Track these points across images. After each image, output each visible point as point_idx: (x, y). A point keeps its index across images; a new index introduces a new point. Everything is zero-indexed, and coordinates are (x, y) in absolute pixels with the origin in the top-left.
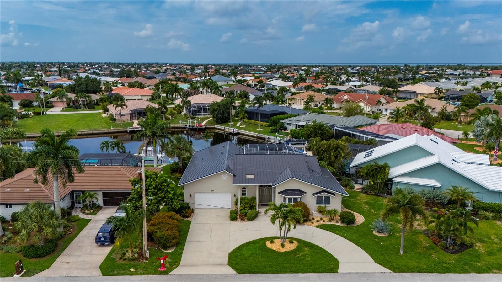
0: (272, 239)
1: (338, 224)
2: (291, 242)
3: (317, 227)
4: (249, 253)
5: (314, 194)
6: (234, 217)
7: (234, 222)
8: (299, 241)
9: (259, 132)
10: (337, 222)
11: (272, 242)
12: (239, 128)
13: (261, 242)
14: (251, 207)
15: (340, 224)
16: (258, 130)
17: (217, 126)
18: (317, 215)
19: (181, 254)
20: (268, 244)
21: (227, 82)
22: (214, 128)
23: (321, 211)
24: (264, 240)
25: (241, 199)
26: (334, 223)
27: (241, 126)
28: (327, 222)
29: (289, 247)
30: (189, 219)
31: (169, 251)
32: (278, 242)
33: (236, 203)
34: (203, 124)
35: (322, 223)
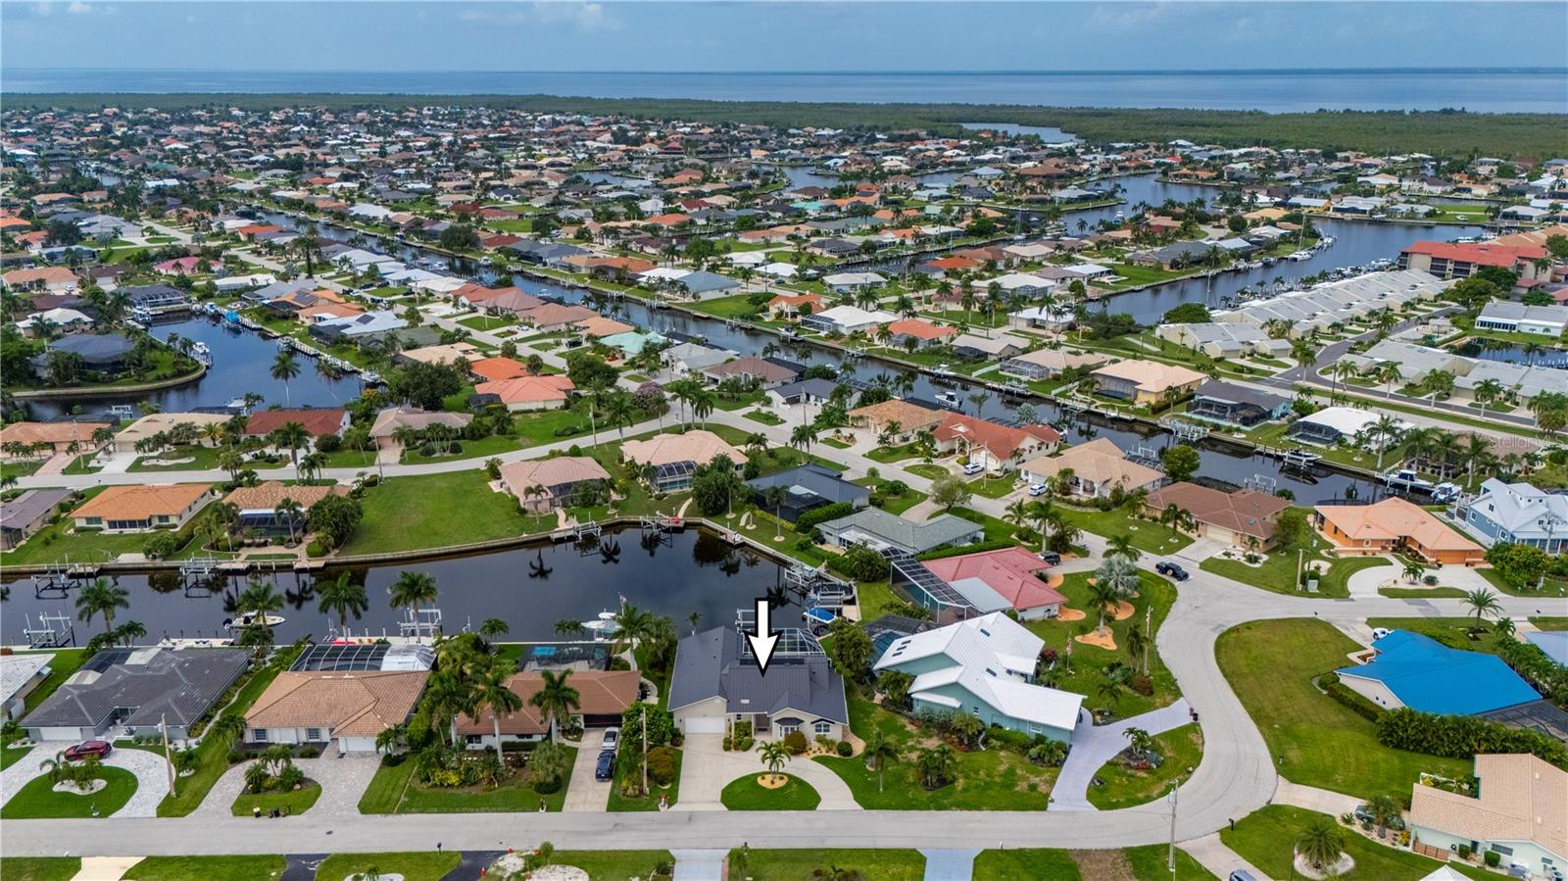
0: (763, 775)
1: (835, 756)
2: (782, 778)
3: (813, 759)
4: (740, 790)
5: (812, 723)
6: (728, 746)
7: (727, 753)
8: (790, 777)
9: (778, 546)
10: (833, 753)
11: (763, 778)
12: (743, 531)
13: (753, 778)
14: (746, 735)
15: (837, 756)
16: (776, 539)
17: (704, 521)
18: (815, 745)
19: (677, 790)
20: (759, 780)
23: (820, 740)
24: (756, 775)
25: (736, 724)
26: (831, 754)
27: (748, 527)
28: (824, 753)
29: (779, 784)
30: (679, 748)
31: (667, 787)
32: (769, 777)
33: (730, 729)
34: (681, 515)
35: (818, 754)
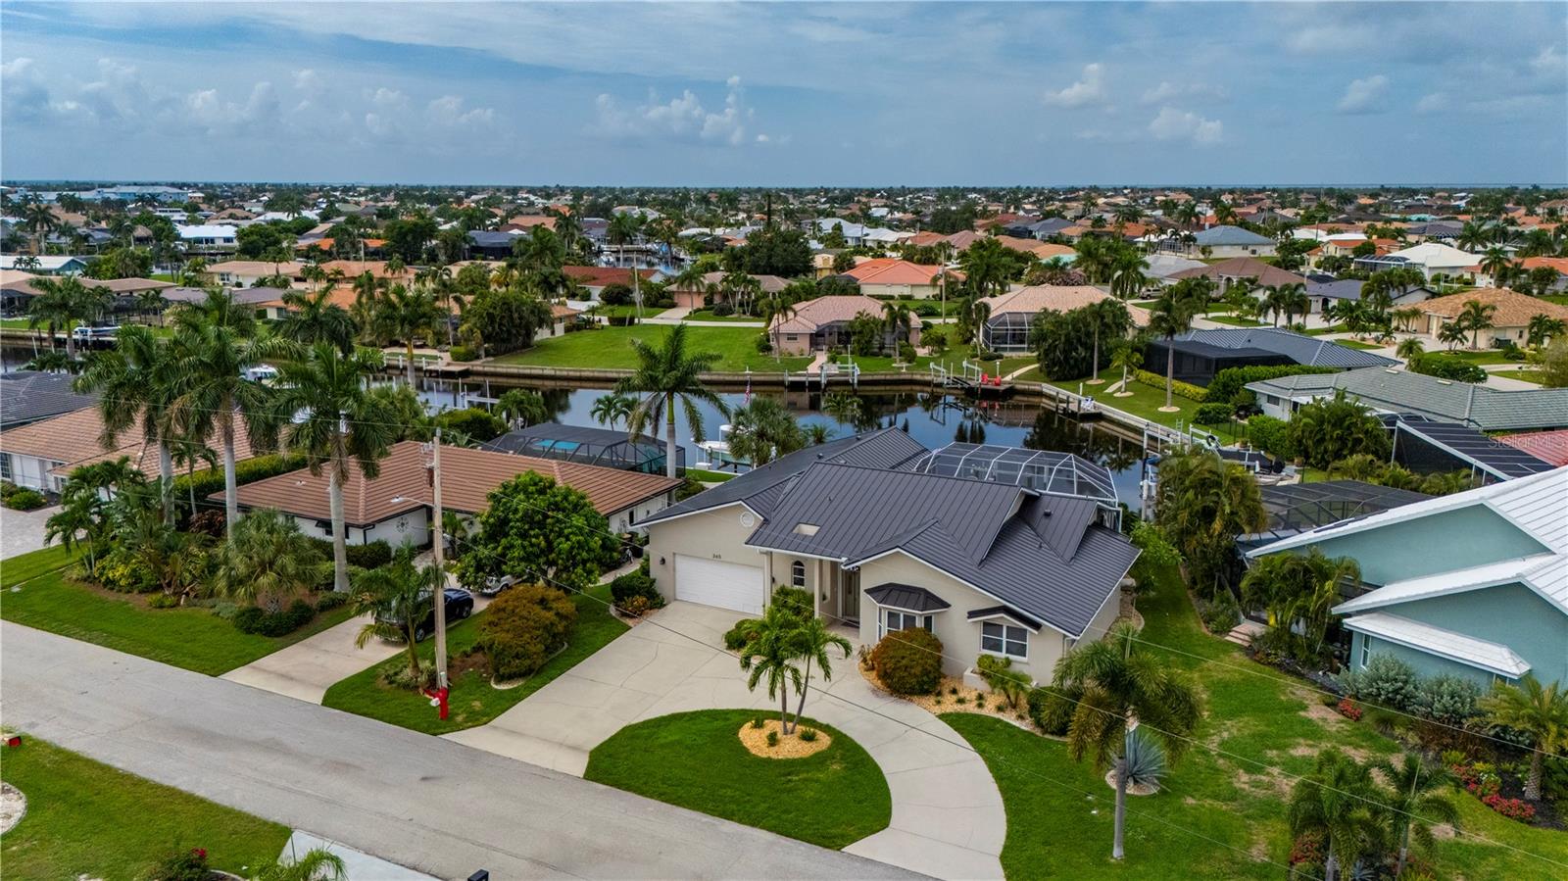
0: (765, 718)
1: (1017, 724)
2: (808, 738)
3: (943, 717)
5: (972, 614)
6: (732, 637)
7: (730, 654)
8: (840, 740)
10: (1021, 717)
11: (760, 725)
12: (1107, 398)
13: (736, 719)
15: (1025, 725)
16: (1160, 409)
17: (1049, 388)
19: (519, 700)
20: (746, 727)
21: (1250, 248)
22: (1040, 394)
23: (991, 672)
26: (1010, 718)
27: (1119, 395)
28: (989, 710)
29: (792, 748)
30: (629, 622)
31: (503, 687)
33: (761, 601)
34: (1008, 378)
35: (971, 708)
